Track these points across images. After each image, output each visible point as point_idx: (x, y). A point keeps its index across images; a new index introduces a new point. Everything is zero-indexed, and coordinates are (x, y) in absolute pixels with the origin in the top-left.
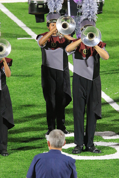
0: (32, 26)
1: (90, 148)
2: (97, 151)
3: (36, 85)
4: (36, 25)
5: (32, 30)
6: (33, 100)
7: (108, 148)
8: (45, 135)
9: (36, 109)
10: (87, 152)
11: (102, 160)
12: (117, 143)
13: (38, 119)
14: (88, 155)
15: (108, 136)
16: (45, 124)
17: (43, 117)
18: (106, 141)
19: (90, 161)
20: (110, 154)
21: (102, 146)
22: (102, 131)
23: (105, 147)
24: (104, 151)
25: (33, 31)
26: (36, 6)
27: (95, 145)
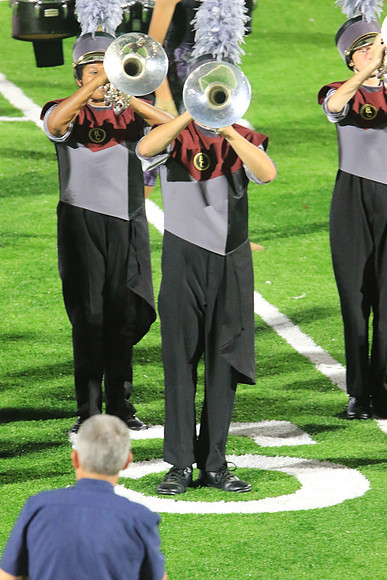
0: (26, 77)
1: (213, 474)
2: (236, 484)
3: (39, 272)
4: (38, 75)
5: (24, 92)
6: (30, 321)
7: (272, 475)
8: (66, 432)
9: (39, 347)
10: (206, 489)
11: (253, 515)
12: (302, 460)
13: (47, 382)
14: (207, 498)
15: (275, 436)
16: (68, 399)
17: (62, 377)
18: (269, 453)
19: (216, 517)
20: (280, 493)
21: (254, 470)
22: (255, 422)
23: (263, 471)
24: (262, 485)
25: (29, 95)
26: (37, 13)
27: (229, 465)
